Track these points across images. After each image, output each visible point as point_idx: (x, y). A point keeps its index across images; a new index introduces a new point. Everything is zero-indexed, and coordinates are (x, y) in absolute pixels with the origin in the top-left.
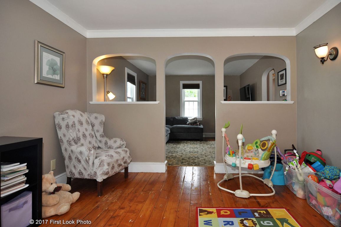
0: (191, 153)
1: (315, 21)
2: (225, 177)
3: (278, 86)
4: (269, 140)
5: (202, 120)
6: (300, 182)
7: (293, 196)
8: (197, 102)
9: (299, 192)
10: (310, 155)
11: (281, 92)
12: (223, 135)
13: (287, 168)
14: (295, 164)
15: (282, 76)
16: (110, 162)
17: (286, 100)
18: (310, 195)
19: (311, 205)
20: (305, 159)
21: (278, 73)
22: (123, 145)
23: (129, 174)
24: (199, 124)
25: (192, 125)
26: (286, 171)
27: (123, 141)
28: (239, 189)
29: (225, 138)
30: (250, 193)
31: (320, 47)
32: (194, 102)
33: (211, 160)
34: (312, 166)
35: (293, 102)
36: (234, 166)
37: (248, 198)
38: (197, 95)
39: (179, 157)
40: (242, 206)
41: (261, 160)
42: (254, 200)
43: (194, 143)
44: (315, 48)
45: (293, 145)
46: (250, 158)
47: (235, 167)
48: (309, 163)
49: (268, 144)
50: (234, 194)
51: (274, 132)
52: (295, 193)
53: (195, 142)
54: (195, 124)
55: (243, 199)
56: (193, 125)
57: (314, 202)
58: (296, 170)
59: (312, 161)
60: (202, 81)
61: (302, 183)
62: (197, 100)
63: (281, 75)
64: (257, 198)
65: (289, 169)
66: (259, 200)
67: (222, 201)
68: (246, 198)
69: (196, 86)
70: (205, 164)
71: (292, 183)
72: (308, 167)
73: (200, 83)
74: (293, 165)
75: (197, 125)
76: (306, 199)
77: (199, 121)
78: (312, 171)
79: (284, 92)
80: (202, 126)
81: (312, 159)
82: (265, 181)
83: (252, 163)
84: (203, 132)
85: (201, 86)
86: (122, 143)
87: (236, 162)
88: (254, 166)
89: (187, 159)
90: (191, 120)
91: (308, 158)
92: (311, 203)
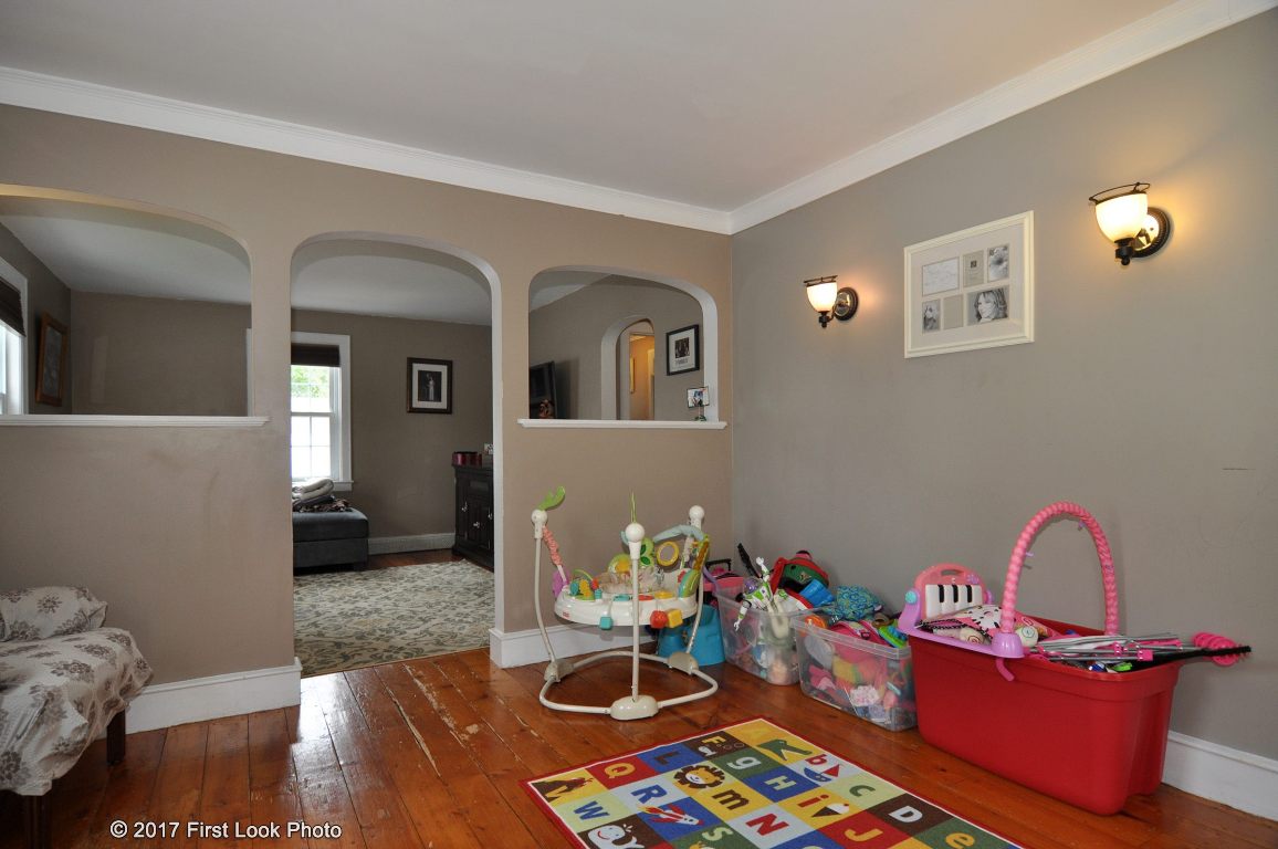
0: (356, 619)
1: (792, 208)
2: (551, 674)
3: (669, 373)
4: (682, 537)
5: (349, 488)
6: (779, 642)
7: (761, 684)
8: (327, 419)
9: (775, 669)
10: (793, 568)
11: (691, 393)
12: (538, 535)
13: (743, 611)
14: (764, 595)
15: (683, 347)
16: (83, 698)
17: (704, 419)
18: (813, 668)
19: (813, 695)
20: (781, 579)
21: (668, 335)
22: (90, 616)
23: (127, 740)
24: (346, 504)
25: (313, 511)
26: (740, 619)
27: (89, 600)
28: (628, 693)
29: (546, 543)
30: (658, 699)
31: (822, 282)
32: (313, 419)
33: (456, 631)
34: (801, 593)
35: (723, 424)
36: (608, 626)
37: (655, 716)
38: (325, 389)
39: (312, 638)
40: (653, 741)
41: (679, 596)
42: (673, 718)
43: (334, 579)
44: (809, 283)
45: (740, 547)
46: (648, 594)
47: (610, 629)
48: (794, 588)
49: (681, 550)
50: (608, 716)
51: (696, 512)
52: (763, 675)
53: (337, 577)
54: (328, 506)
55: (639, 724)
56: (318, 510)
57: (824, 684)
58: (770, 609)
59: (802, 582)
60: (348, 337)
61: (783, 642)
62: (327, 409)
63: (677, 343)
64: (680, 710)
65: (748, 612)
66: (689, 714)
67: (588, 743)
68: (649, 718)
69: (326, 356)
70: (443, 647)
71: (749, 651)
72: (791, 598)
73: (343, 342)
74: (761, 598)
75: (337, 509)
76: (799, 683)
77: (340, 494)
78: (803, 607)
79: (700, 394)
80: (358, 514)
81: (802, 575)
82: (673, 662)
83: (661, 609)
84: (367, 535)
85: (345, 354)
86: (89, 607)
87: (609, 613)
88: (670, 615)
89: (353, 640)
90: (307, 490)
91: (789, 574)
92: (813, 688)
